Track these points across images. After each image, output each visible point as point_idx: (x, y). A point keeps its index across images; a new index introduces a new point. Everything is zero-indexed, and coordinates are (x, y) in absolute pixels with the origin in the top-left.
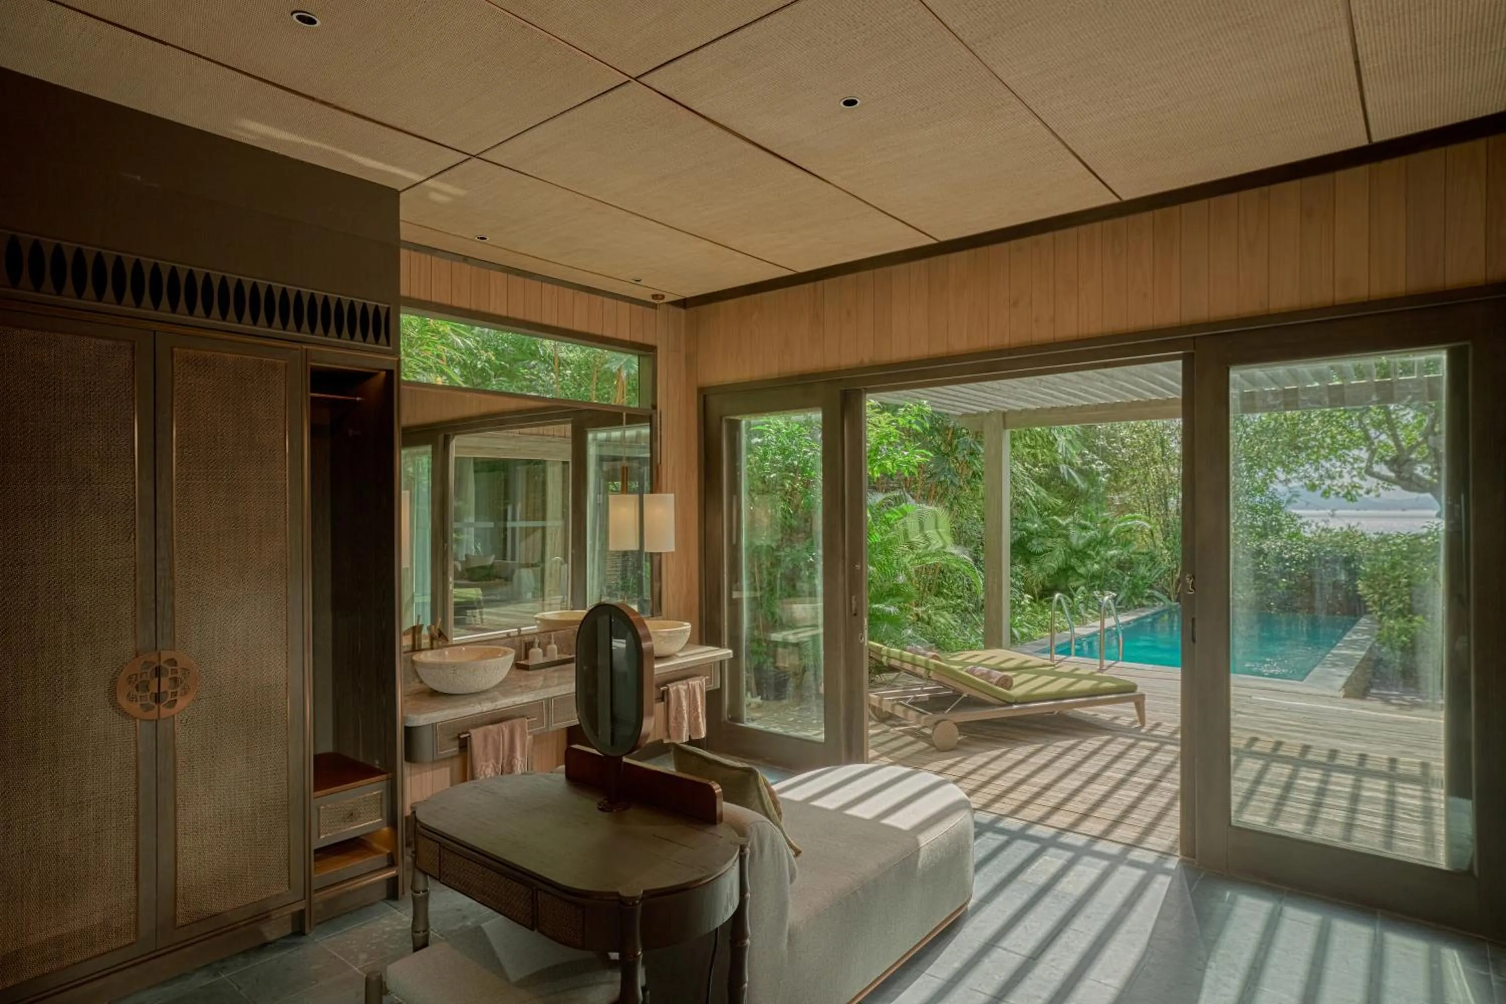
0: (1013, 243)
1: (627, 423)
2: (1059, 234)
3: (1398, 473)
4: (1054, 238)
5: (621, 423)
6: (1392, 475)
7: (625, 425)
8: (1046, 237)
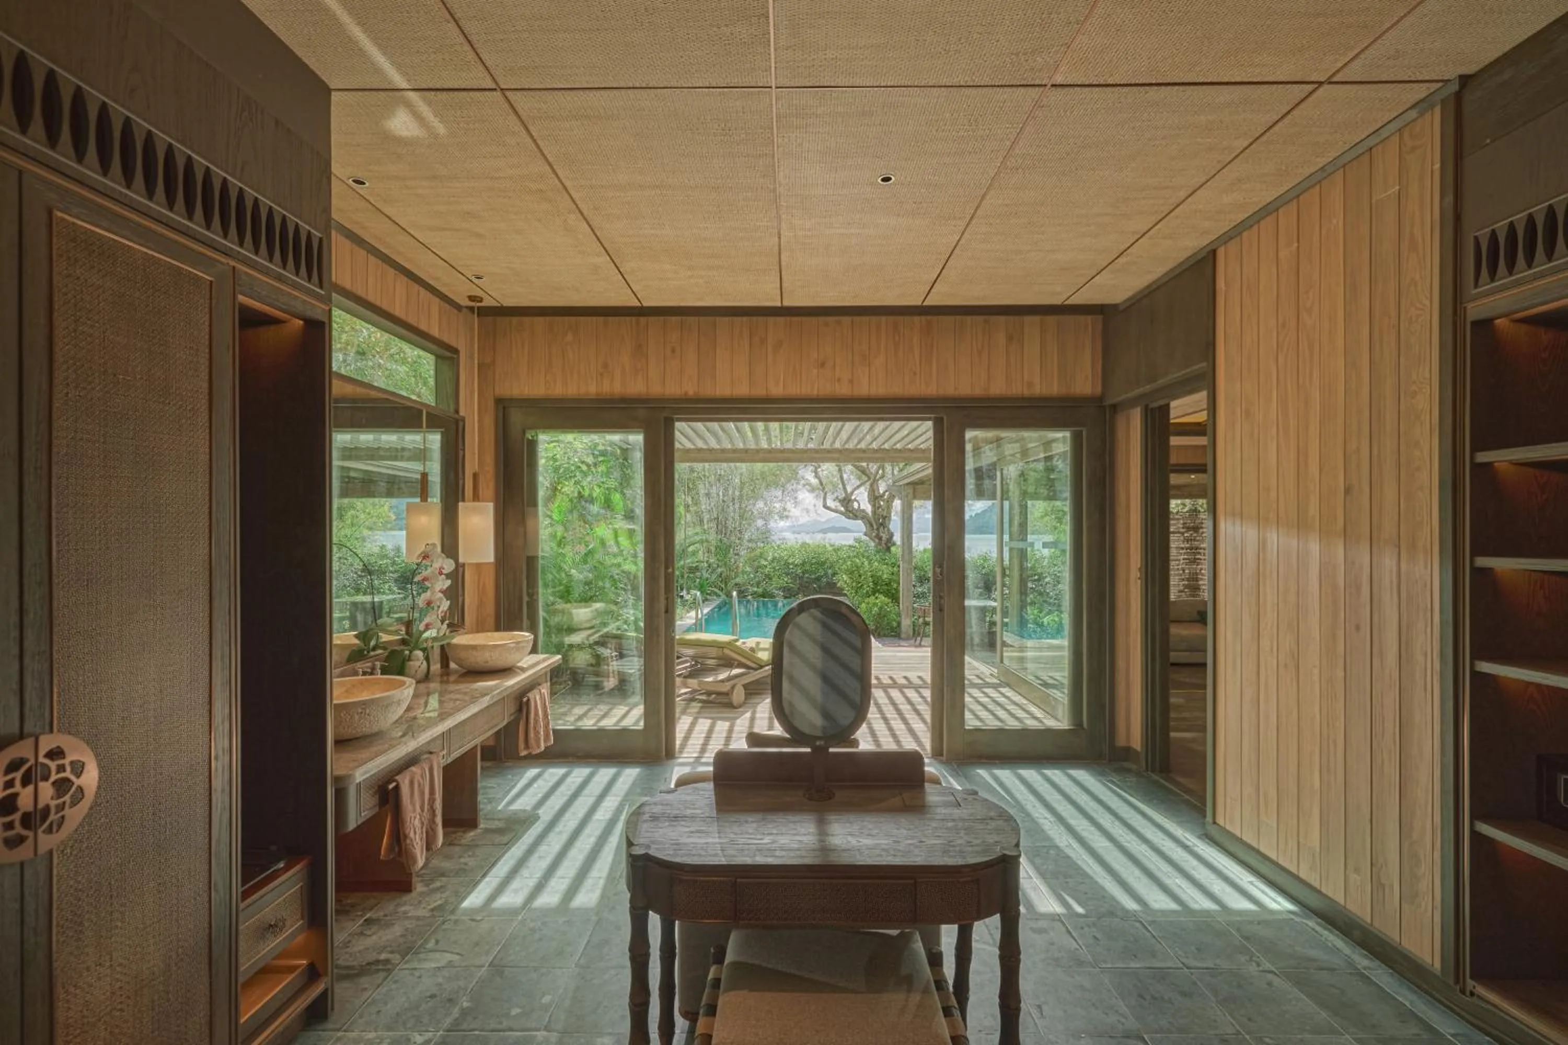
0: (821, 319)
1: (427, 427)
2: (857, 319)
3: (846, 507)
4: (852, 322)
5: (421, 427)
6: (842, 509)
7: (424, 429)
8: (846, 320)
